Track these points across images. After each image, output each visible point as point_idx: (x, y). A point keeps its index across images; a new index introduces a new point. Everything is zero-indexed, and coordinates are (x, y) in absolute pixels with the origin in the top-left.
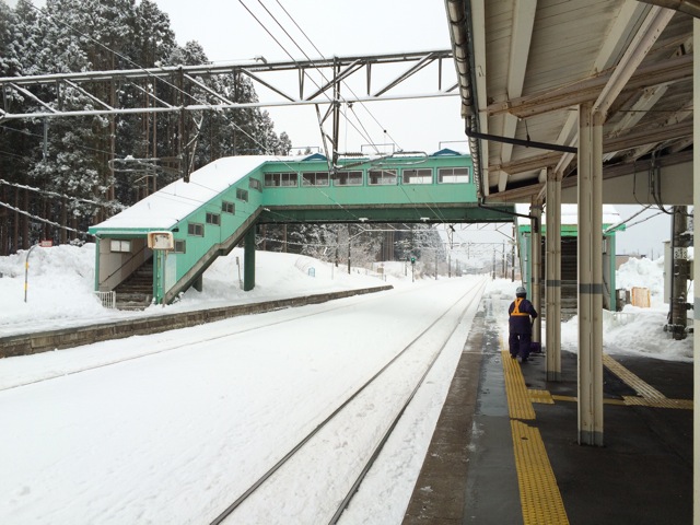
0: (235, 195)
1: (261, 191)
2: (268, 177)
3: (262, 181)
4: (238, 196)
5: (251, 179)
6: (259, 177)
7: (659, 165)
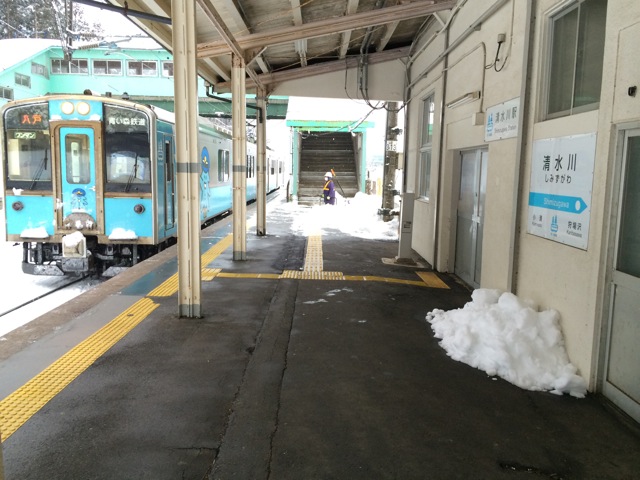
0: (14, 80)
1: (48, 78)
2: (55, 63)
3: (49, 67)
4: (18, 81)
5: (33, 64)
6: (45, 62)
7: (367, 62)
